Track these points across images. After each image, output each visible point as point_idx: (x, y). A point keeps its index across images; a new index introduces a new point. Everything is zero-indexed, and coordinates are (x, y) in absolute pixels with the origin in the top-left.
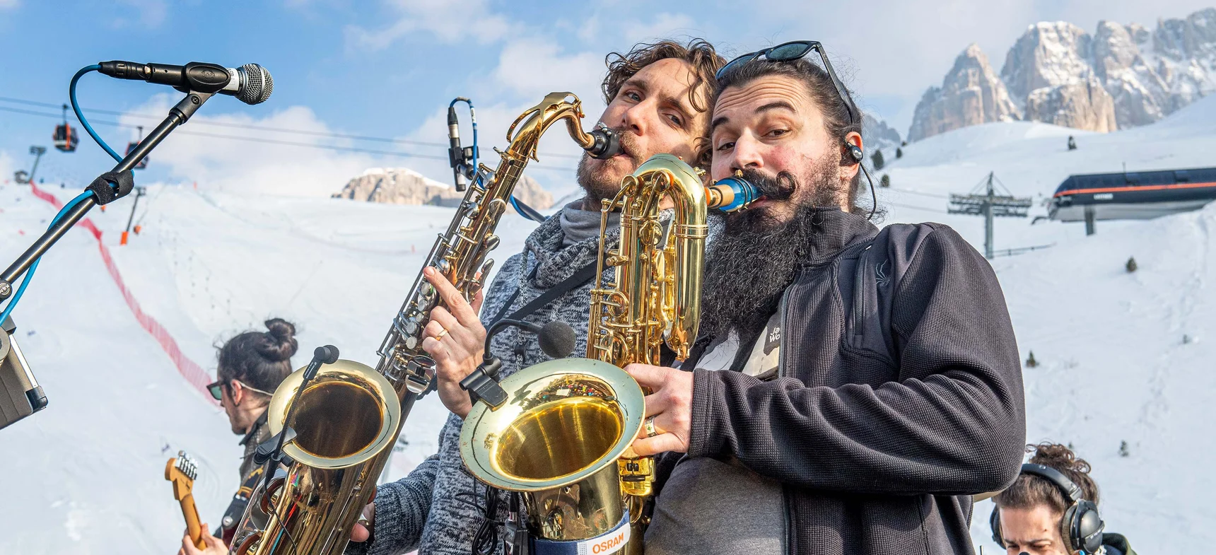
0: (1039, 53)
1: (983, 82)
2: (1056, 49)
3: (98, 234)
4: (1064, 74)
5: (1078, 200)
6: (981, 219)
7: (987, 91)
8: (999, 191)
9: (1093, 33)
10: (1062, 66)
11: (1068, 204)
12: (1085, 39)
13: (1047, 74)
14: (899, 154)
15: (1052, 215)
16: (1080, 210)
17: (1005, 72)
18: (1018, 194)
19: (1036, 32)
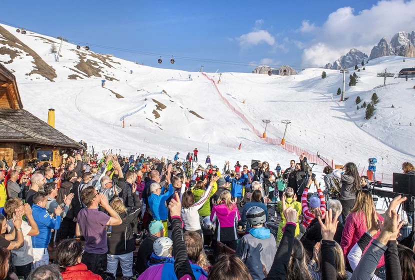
0: (399, 38)
1: (386, 45)
2: (403, 37)
3: (214, 82)
4: (404, 43)
5: (404, 74)
6: (384, 77)
7: (387, 46)
8: (388, 72)
9: (411, 34)
10: (404, 41)
11: (402, 74)
12: (409, 35)
13: (400, 42)
14: (367, 62)
15: (399, 77)
16: (405, 76)
17: (391, 42)
18: (392, 72)
19: (398, 34)
